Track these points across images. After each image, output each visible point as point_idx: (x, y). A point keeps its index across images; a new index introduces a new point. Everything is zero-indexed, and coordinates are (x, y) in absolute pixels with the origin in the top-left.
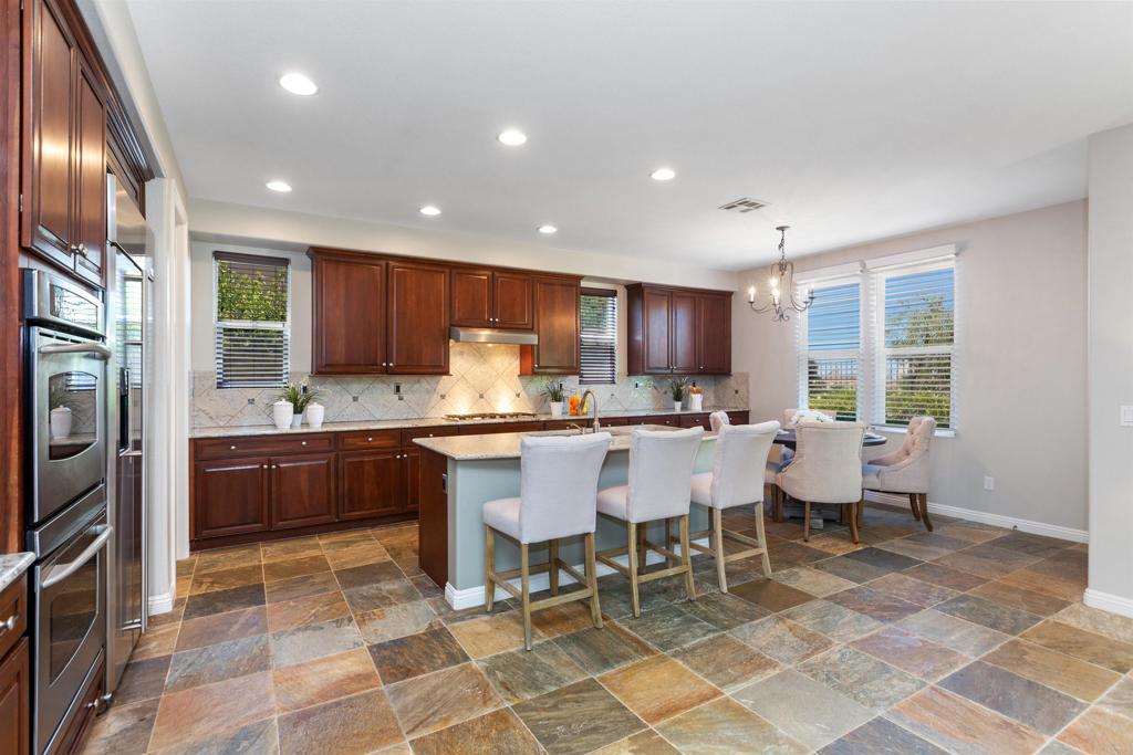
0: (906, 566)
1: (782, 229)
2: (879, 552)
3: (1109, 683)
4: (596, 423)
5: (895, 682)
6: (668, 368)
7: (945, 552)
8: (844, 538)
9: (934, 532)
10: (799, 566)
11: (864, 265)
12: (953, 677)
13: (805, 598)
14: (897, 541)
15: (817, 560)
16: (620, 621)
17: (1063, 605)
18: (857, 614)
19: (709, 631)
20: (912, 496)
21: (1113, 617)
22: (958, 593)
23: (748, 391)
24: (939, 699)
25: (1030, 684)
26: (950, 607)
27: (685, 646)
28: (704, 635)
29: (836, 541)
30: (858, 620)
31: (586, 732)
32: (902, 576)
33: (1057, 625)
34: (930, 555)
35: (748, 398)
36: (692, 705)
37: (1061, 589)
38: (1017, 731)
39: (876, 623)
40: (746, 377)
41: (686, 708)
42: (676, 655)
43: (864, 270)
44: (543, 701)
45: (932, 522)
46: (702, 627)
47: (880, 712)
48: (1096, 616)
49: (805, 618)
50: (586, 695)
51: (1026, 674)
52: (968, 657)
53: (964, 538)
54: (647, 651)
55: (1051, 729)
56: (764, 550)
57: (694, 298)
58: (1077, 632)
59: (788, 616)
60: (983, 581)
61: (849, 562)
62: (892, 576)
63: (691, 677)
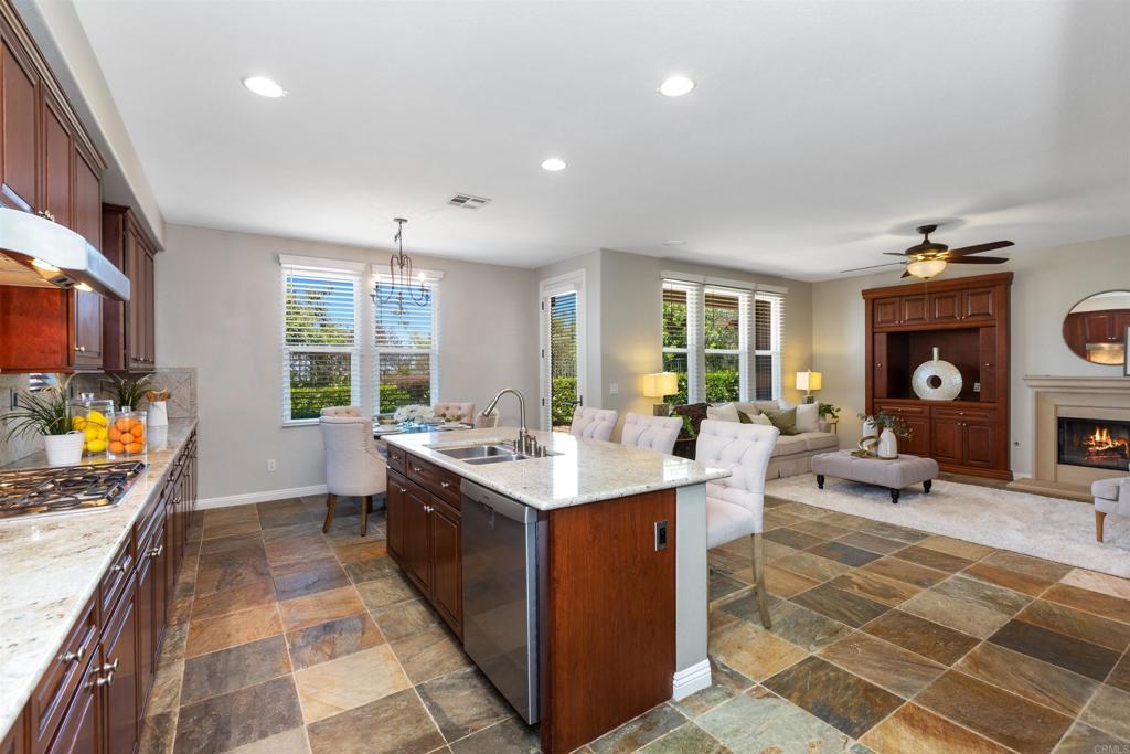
1: (401, 221)
23: (193, 394)
35: (193, 403)
40: (189, 376)
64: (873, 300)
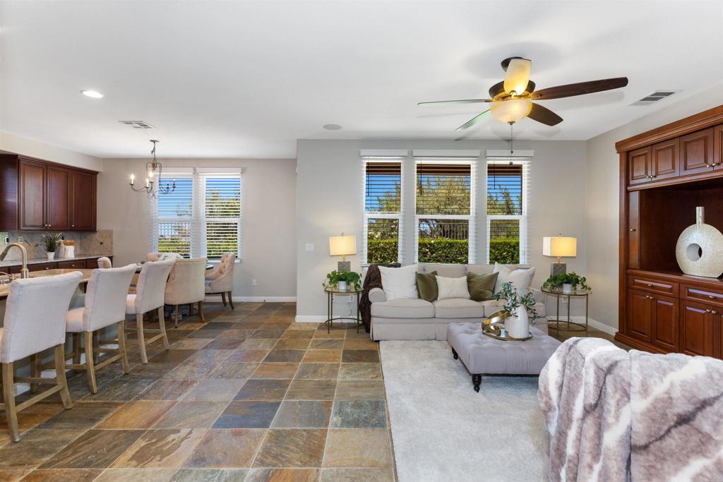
0: (230, 326)
1: (154, 141)
2: (216, 323)
3: (309, 343)
4: (25, 269)
5: (248, 367)
6: (44, 225)
7: (243, 316)
8: (196, 322)
9: (235, 309)
10: (180, 340)
11: (195, 170)
12: (267, 358)
13: (191, 352)
14: (221, 317)
15: (187, 334)
16: (84, 399)
17: (290, 324)
18: (220, 350)
19: (150, 383)
20: (223, 294)
21: (304, 323)
22: (255, 330)
23: (112, 243)
24: (266, 366)
25: (290, 351)
26: (255, 336)
27: (140, 393)
28: (149, 385)
29: (192, 324)
30: (222, 352)
31: (109, 450)
32: (231, 331)
33: (290, 331)
34: (238, 319)
35: (112, 248)
36: (165, 413)
37: (287, 319)
38: (291, 365)
39: (229, 351)
40: (110, 233)
41: (163, 414)
42: (138, 399)
43: (195, 172)
44: (65, 453)
45: (234, 305)
46: (145, 382)
47: (248, 378)
48: (300, 324)
49: (199, 359)
50: (93, 438)
51: (287, 348)
52: (269, 350)
53: (248, 309)
54: (117, 405)
55: (300, 361)
56: (165, 334)
57: (67, 173)
58: (297, 331)
59: (189, 361)
60: (262, 323)
61: (203, 331)
62: (227, 332)
63: (155, 403)
64: (628, 152)
